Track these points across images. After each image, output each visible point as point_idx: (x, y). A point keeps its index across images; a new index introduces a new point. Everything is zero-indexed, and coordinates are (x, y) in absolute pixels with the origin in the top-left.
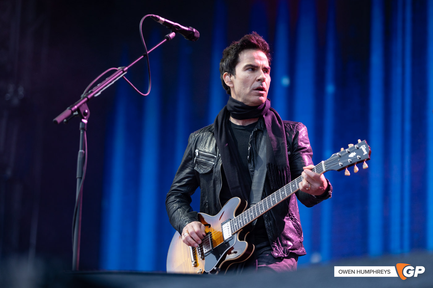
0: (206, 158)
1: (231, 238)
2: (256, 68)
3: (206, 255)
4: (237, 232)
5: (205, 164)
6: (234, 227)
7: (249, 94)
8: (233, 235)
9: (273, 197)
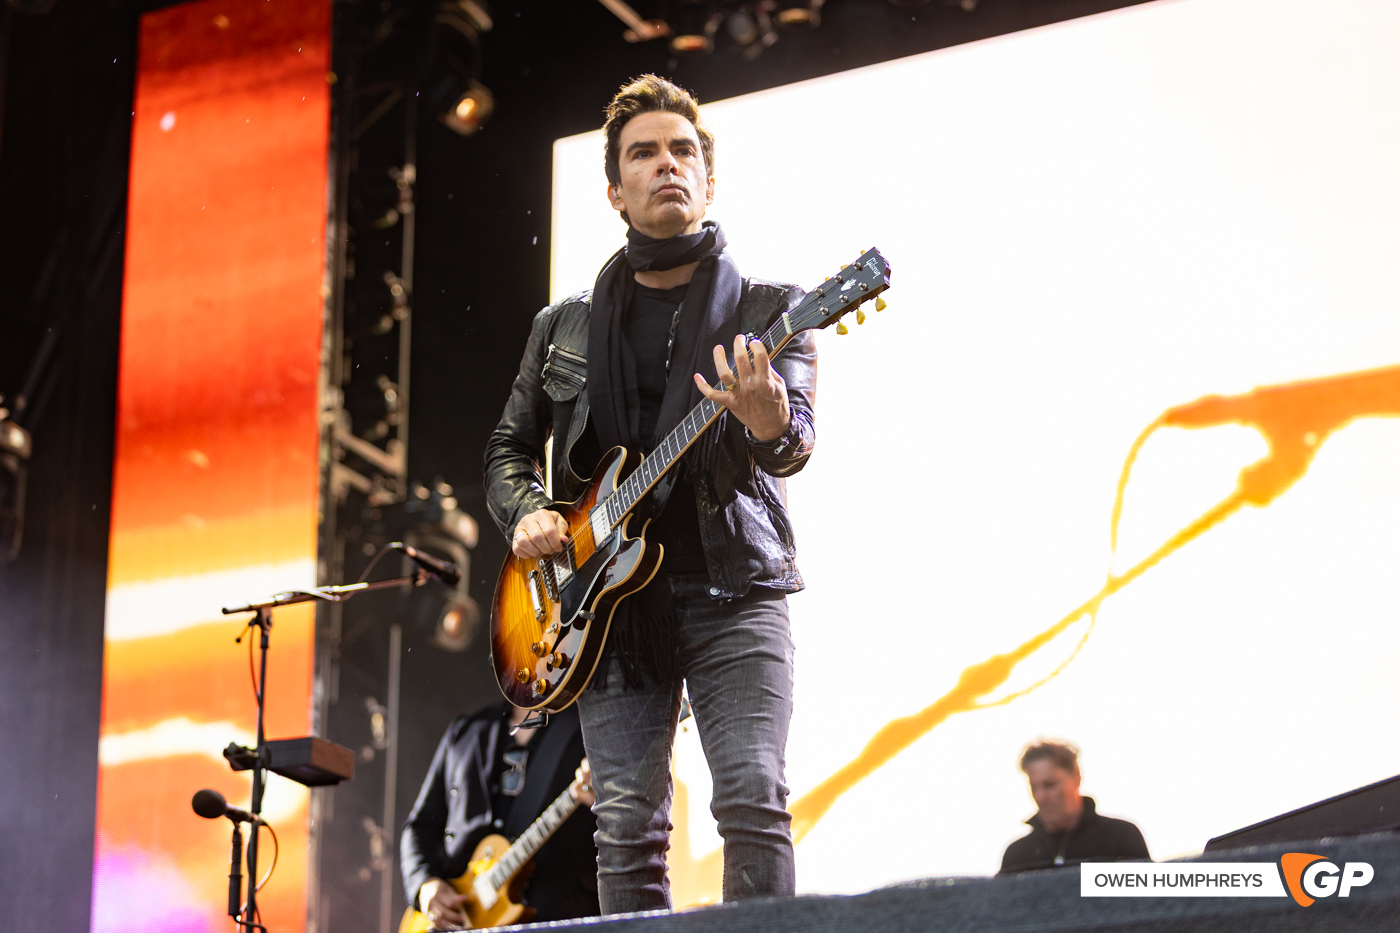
0: (568, 366)
1: (610, 539)
2: (652, 149)
3: (562, 588)
4: (621, 523)
5: (566, 380)
6: (613, 511)
7: (649, 205)
8: (614, 529)
9: (689, 422)
